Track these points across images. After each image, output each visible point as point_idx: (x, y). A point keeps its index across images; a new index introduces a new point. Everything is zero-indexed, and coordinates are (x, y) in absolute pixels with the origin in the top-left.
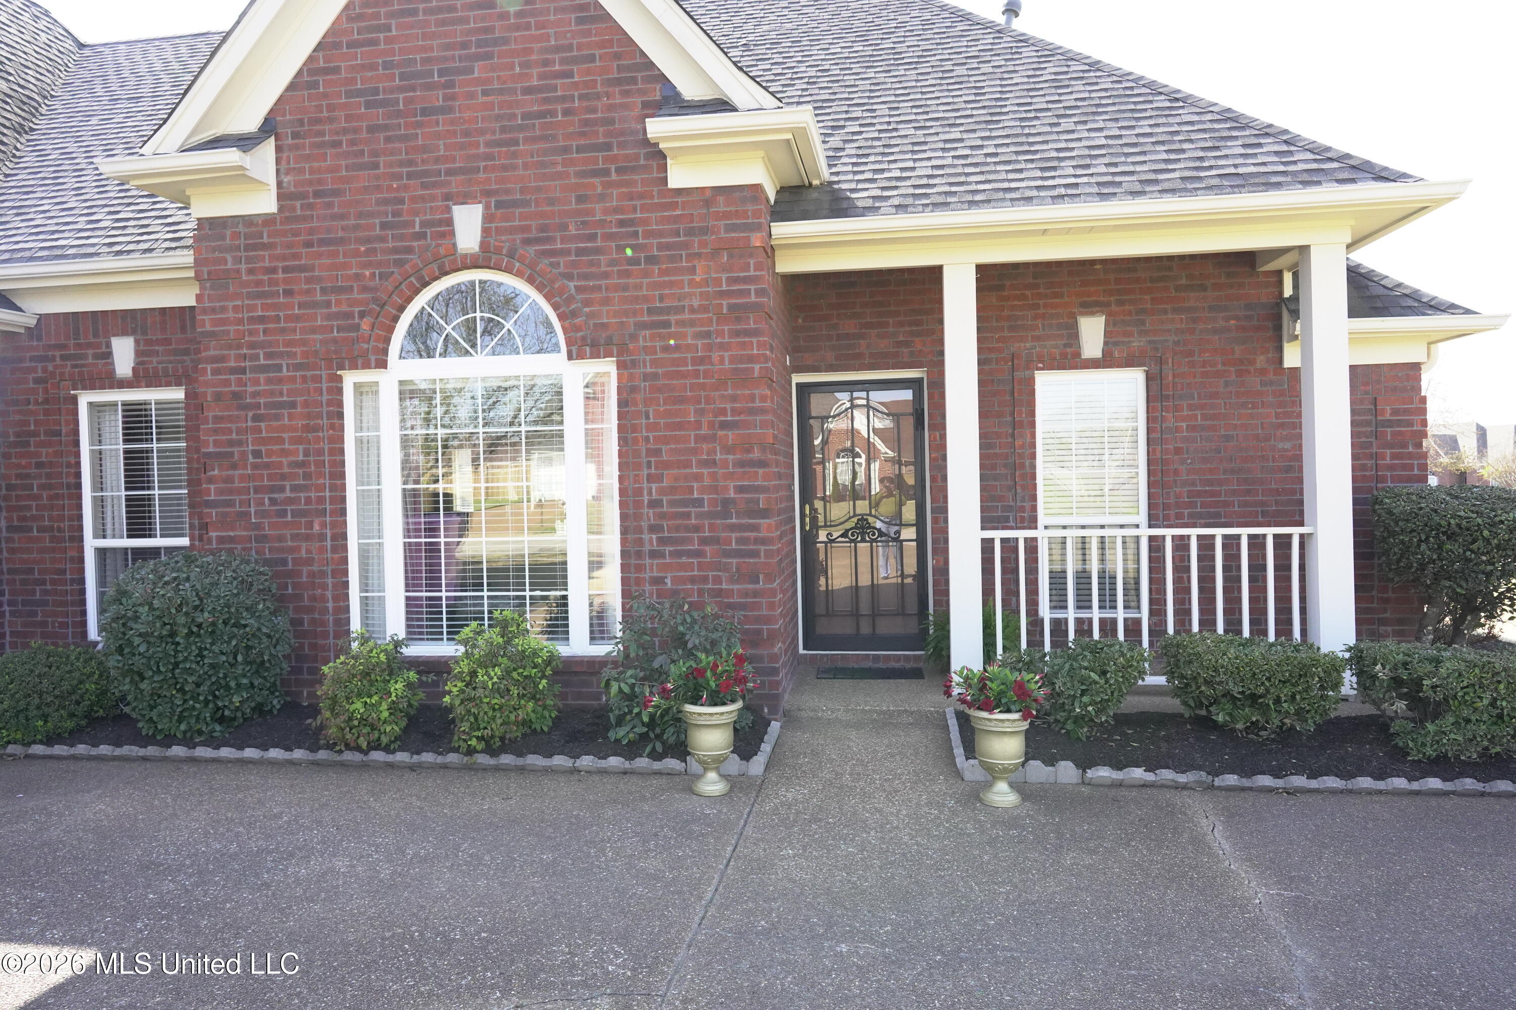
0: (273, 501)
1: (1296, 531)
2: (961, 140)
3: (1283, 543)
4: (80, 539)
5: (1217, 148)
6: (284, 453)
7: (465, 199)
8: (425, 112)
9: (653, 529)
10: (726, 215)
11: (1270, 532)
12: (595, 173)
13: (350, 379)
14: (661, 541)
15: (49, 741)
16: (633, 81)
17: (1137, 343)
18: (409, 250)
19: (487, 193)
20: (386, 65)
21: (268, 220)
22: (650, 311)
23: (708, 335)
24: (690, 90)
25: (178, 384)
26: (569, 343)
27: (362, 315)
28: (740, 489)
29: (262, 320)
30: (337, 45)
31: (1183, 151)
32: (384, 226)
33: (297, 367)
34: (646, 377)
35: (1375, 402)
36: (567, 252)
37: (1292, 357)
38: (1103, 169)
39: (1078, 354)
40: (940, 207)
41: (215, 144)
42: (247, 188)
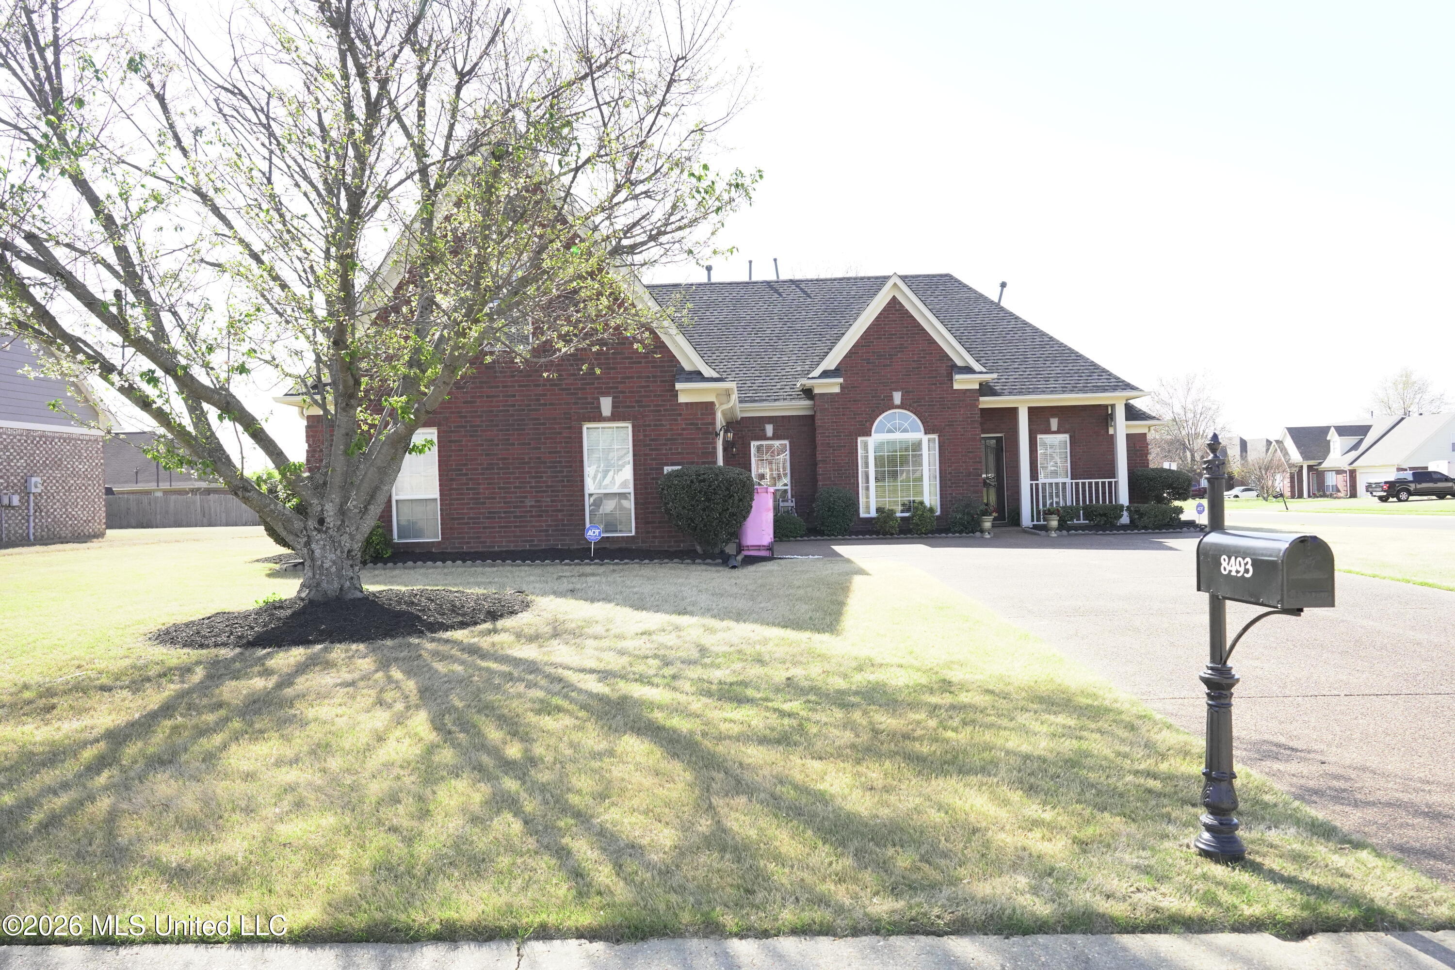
0: (839, 474)
1: (1113, 480)
2: (1018, 368)
3: (1110, 483)
6: (842, 459)
7: (896, 390)
8: (884, 366)
9: (950, 480)
10: (969, 397)
11: (1107, 480)
12: (933, 384)
13: (860, 439)
14: (952, 483)
16: (943, 360)
17: (1067, 426)
18: (880, 404)
19: (903, 389)
20: (873, 352)
21: (837, 394)
22: (948, 422)
23: (964, 428)
24: (959, 363)
25: (787, 439)
26: (924, 430)
27: (866, 421)
28: (974, 469)
29: (835, 422)
32: (872, 397)
33: (846, 436)
34: (946, 439)
35: (1134, 444)
36: (926, 405)
37: (1111, 432)
39: (1049, 430)
40: (1020, 393)
41: (826, 374)
42: (833, 386)
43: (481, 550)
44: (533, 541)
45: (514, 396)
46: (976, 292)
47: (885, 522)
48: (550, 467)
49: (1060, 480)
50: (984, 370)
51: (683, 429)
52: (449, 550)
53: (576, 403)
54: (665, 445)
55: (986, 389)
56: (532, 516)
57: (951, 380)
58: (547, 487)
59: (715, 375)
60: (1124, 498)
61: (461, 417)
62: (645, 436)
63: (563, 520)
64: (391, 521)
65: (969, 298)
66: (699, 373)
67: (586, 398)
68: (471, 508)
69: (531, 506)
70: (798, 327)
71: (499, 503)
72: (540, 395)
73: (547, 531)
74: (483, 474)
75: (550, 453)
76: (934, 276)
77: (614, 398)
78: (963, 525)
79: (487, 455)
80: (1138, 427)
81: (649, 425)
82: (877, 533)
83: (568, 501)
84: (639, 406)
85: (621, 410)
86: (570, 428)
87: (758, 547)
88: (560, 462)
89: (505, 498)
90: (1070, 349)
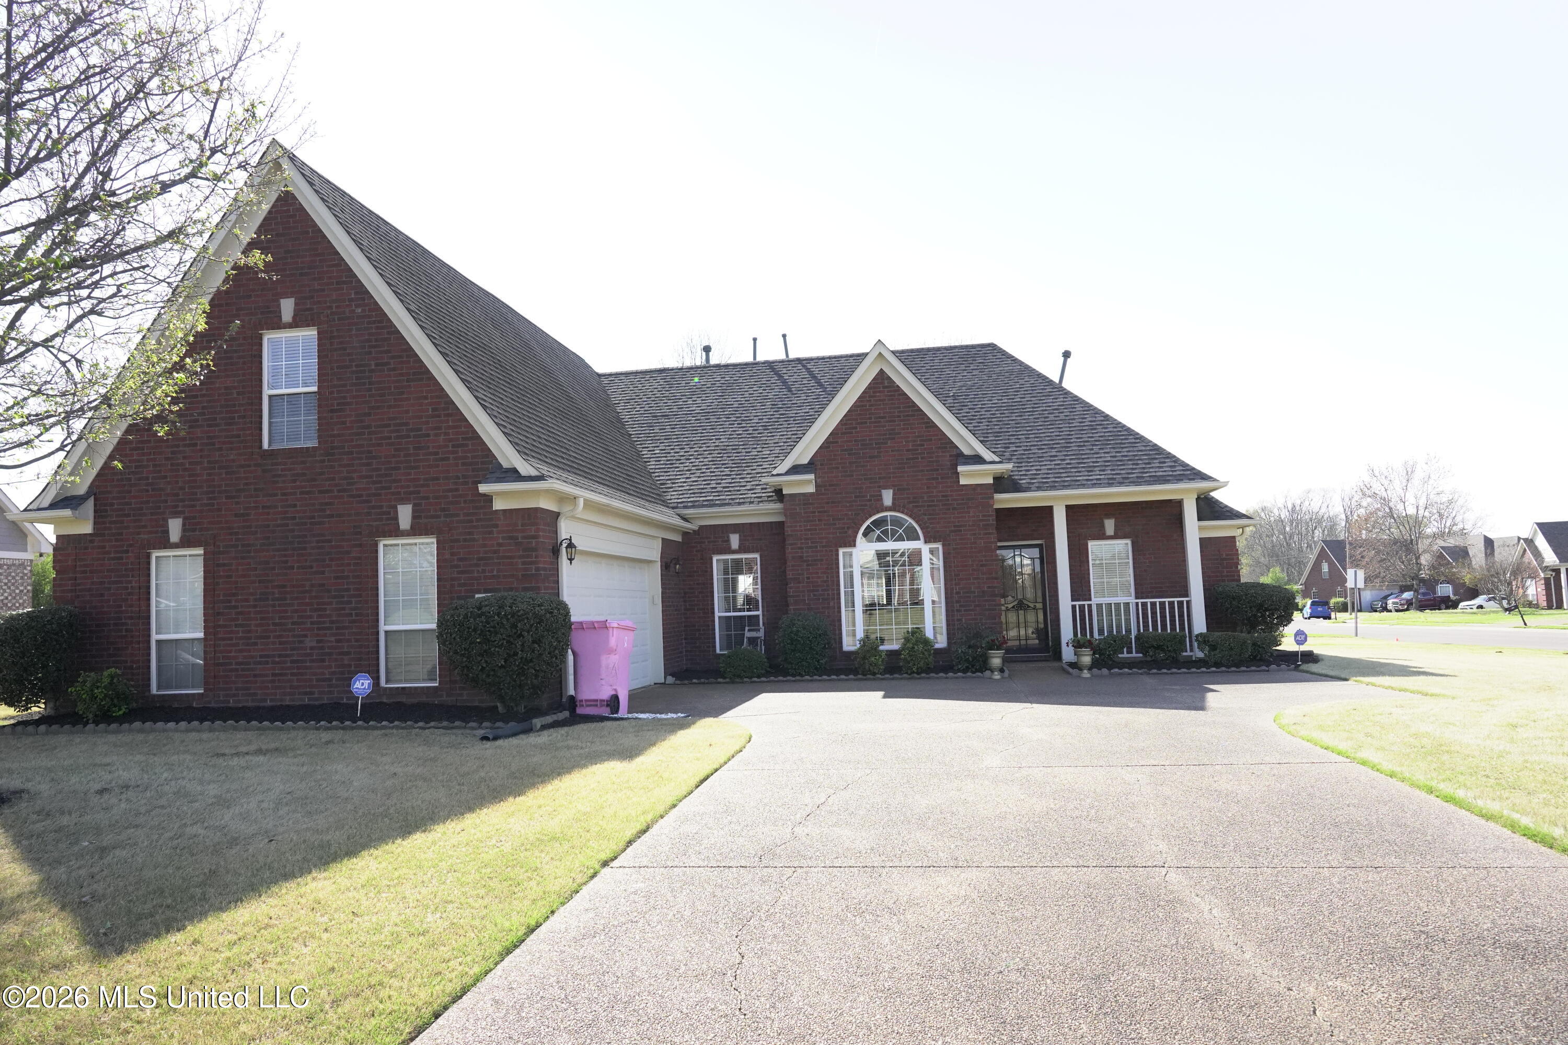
0: (815, 595)
1: (1185, 599)
2: (1056, 456)
3: (1181, 604)
4: (713, 613)
5: (1149, 463)
6: (819, 577)
7: (886, 488)
8: (870, 457)
9: (957, 602)
10: (981, 494)
11: (1176, 600)
12: (934, 479)
13: (841, 551)
14: (960, 606)
15: (759, 677)
16: (946, 448)
17: (1127, 529)
18: (866, 505)
19: (894, 486)
20: (856, 441)
21: (811, 494)
22: (955, 526)
23: (975, 534)
24: (966, 451)
25: (757, 552)
26: (925, 537)
27: (848, 528)
28: (989, 587)
29: (809, 530)
30: (837, 434)
31: (1137, 464)
32: (856, 497)
33: (823, 547)
34: (954, 549)
35: (1219, 551)
36: (924, 506)
38: (1109, 472)
39: (1104, 534)
40: (1053, 488)
41: (796, 469)
42: (806, 485)
43: (250, 704)
44: (312, 693)
45: (295, 506)
46: (1021, 363)
47: (864, 658)
48: (335, 597)
49: (1122, 599)
50: (997, 459)
51: (500, 545)
52: (213, 705)
53: (369, 514)
54: (477, 565)
55: (1002, 483)
56: (312, 661)
57: (957, 474)
58: (332, 622)
59: (534, 473)
60: (1200, 624)
61: (231, 534)
62: (452, 554)
63: (350, 666)
64: (149, 667)
65: (1011, 372)
66: (515, 471)
67: (381, 507)
68: (241, 651)
69: (312, 648)
70: (791, 413)
71: (274, 643)
72: (327, 504)
73: (330, 680)
74: (255, 606)
75: (337, 578)
76: (973, 347)
77: (414, 505)
78: (967, 660)
79: (260, 582)
80: (1219, 529)
81: (458, 541)
82: (855, 672)
83: (357, 641)
84: (446, 516)
85: (423, 521)
86: (360, 545)
87: (594, 703)
88: (348, 590)
89: (280, 636)
90: (1129, 429)
